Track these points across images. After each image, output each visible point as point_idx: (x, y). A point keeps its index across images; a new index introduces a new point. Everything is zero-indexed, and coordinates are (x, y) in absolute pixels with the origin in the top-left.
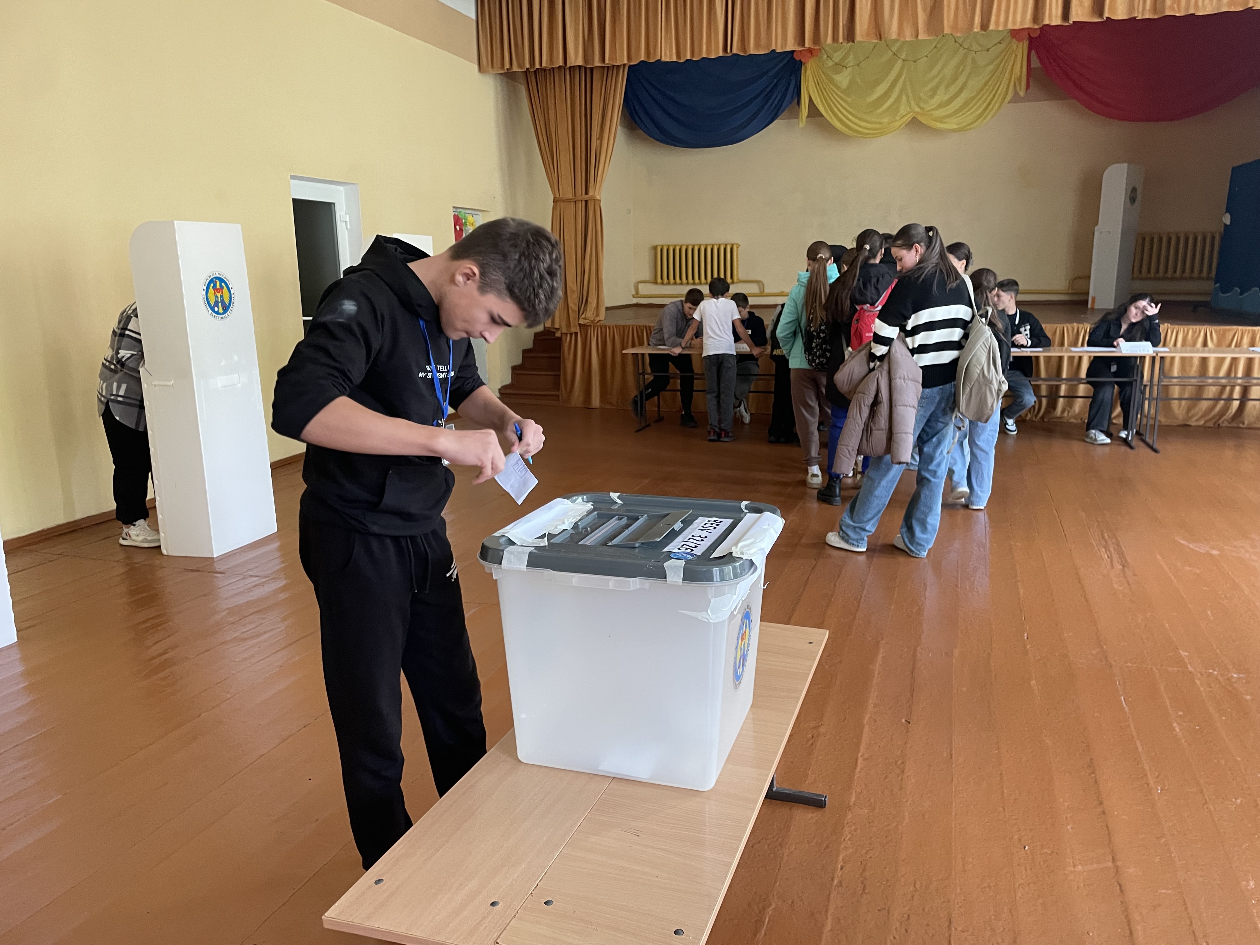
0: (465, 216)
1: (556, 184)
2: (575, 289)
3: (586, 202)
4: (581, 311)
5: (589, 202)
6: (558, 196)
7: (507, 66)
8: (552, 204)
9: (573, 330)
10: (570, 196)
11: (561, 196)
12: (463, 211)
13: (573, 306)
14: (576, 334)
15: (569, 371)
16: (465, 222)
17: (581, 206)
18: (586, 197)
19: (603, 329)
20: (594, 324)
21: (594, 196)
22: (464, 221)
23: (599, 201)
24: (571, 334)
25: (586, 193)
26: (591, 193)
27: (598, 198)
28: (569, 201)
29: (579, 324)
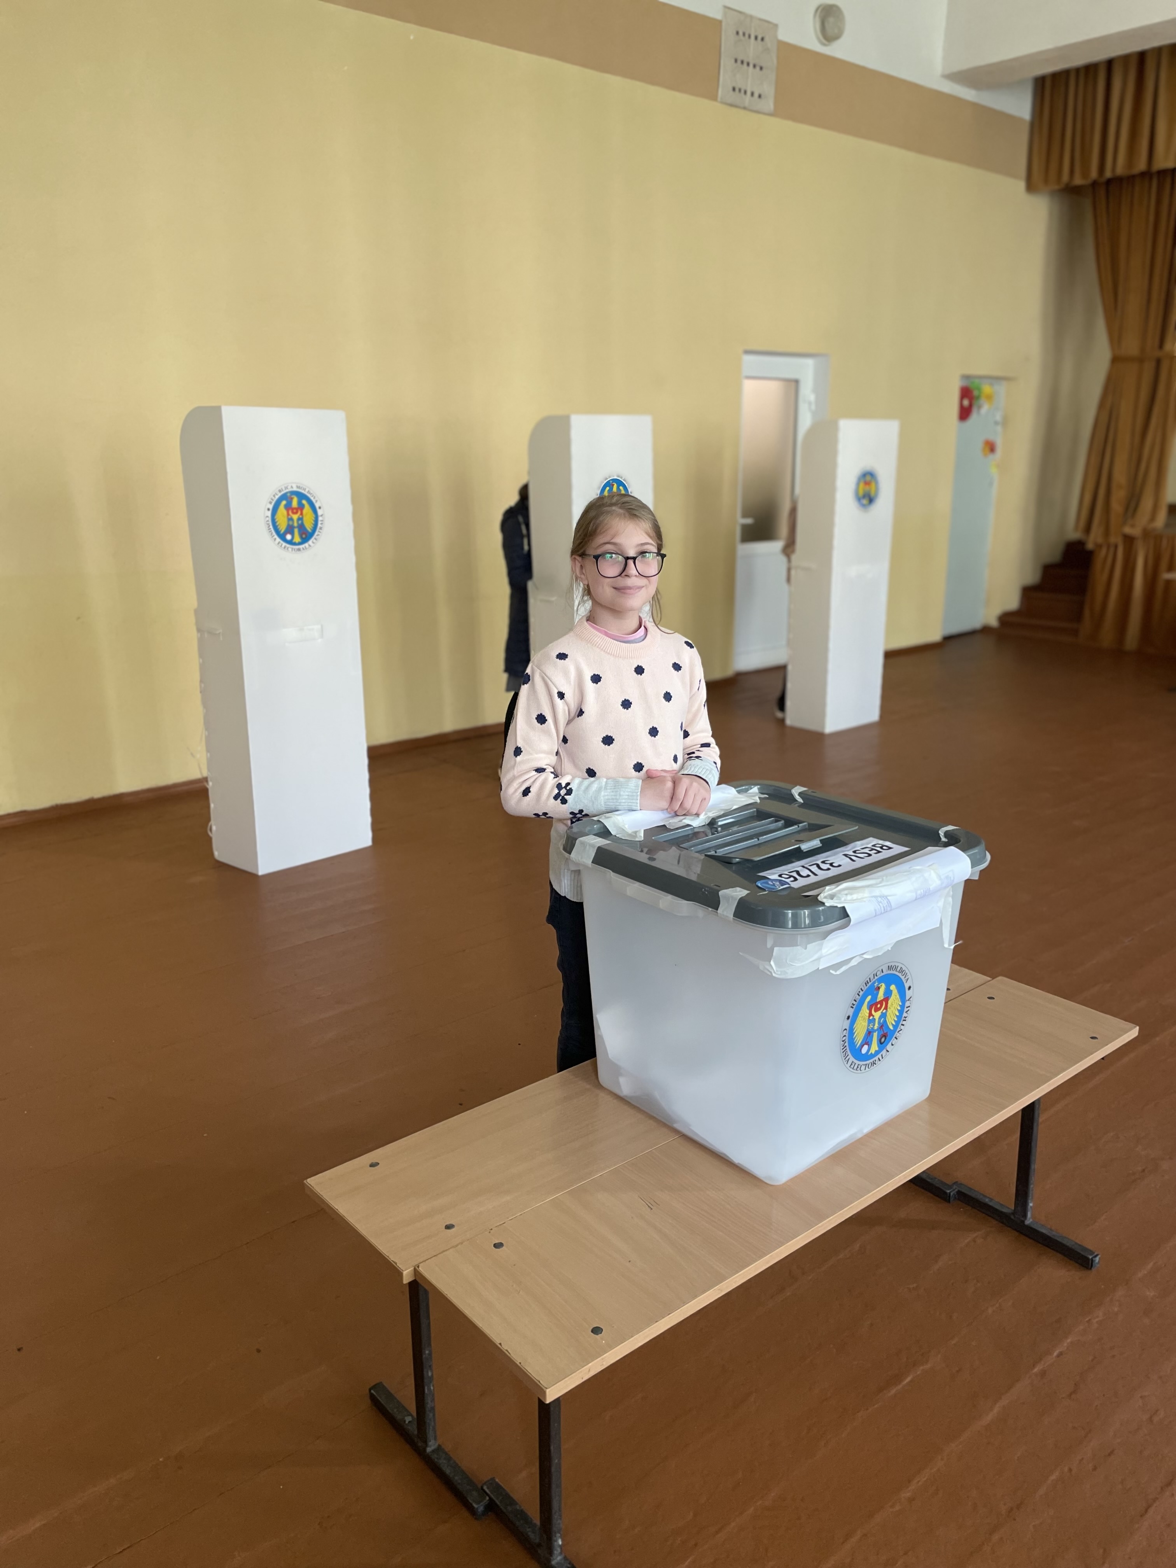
0: (979, 386)
3: (1159, 360)
4: (1128, 517)
5: (1163, 361)
6: (1117, 353)
7: (1065, 178)
8: (1108, 364)
9: (1113, 540)
10: (1135, 354)
11: (1123, 353)
12: (978, 380)
13: (1117, 507)
14: (1116, 547)
15: (1099, 597)
16: (978, 395)
17: (1149, 366)
18: (1157, 354)
19: (1158, 542)
20: (1146, 534)
22: (977, 393)
24: (1109, 546)
25: (1160, 349)
28: (1132, 359)
29: (1123, 534)
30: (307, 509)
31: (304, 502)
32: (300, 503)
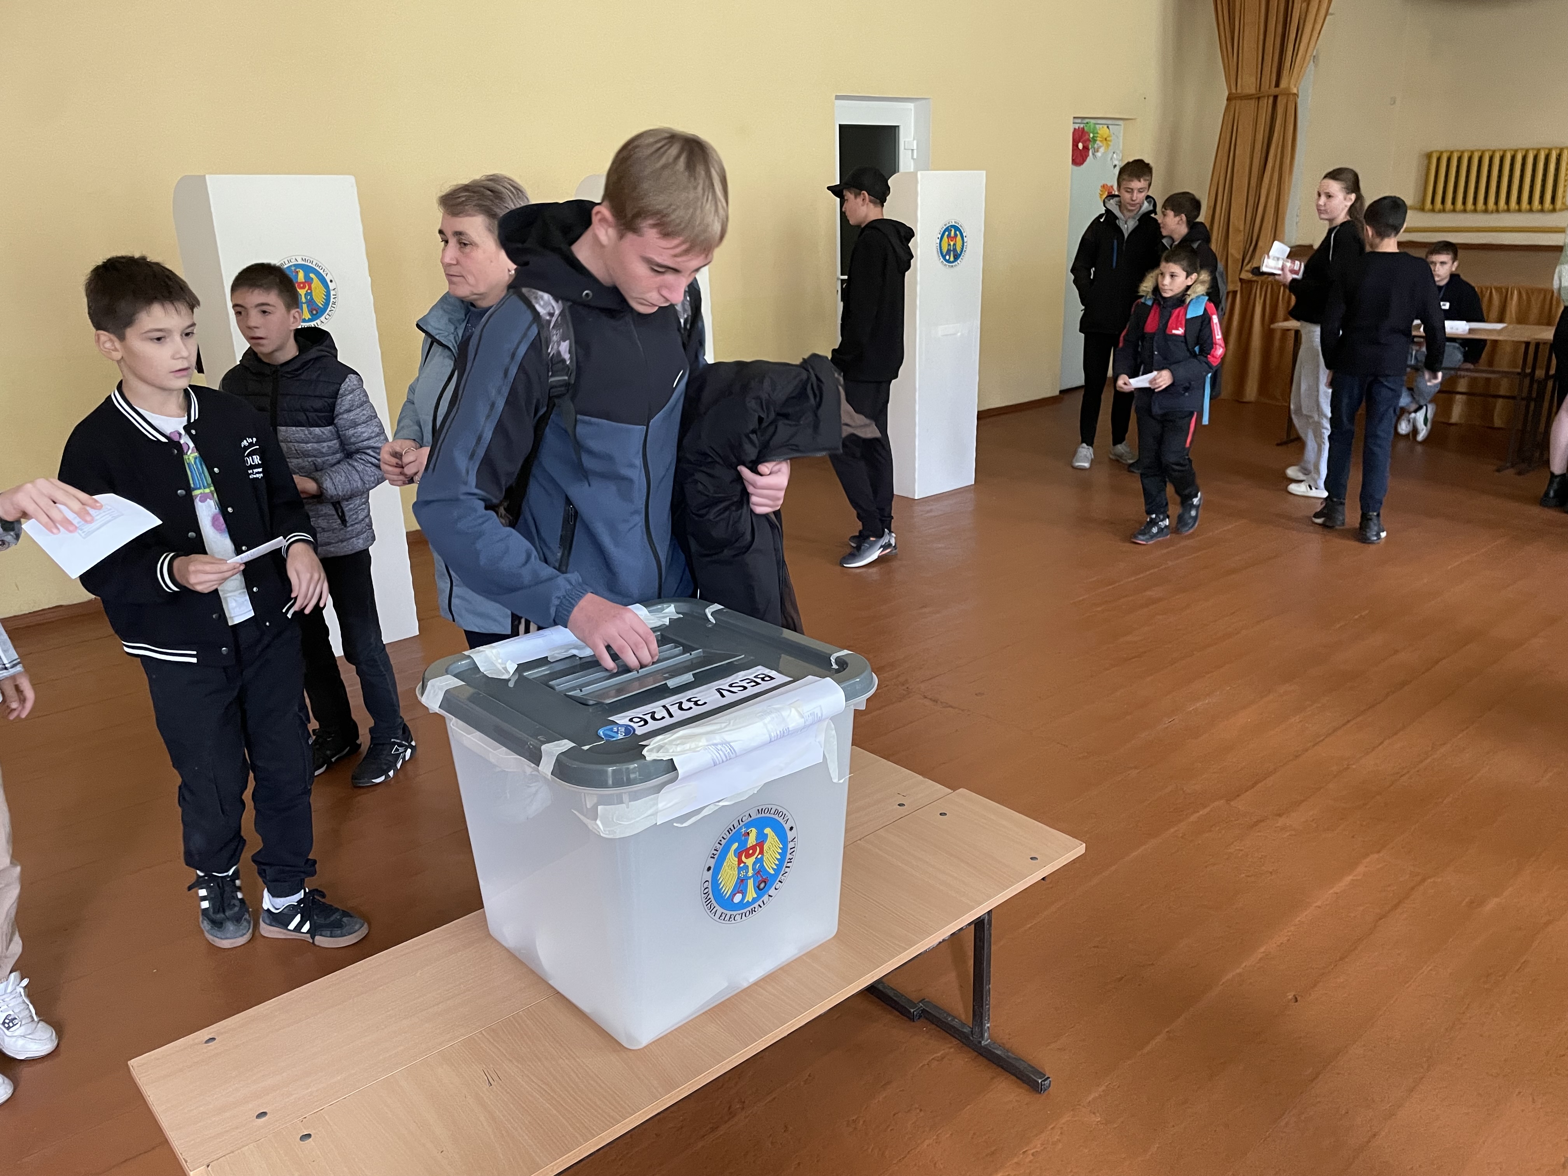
0: (1095, 127)
1: (1233, 73)
2: (1242, 228)
3: (1276, 98)
4: (1246, 261)
5: (1279, 98)
6: (1234, 91)
8: (1225, 102)
10: (1253, 91)
11: (1239, 91)
12: (1093, 121)
13: (1234, 252)
16: (1093, 137)
17: (1266, 104)
18: (1274, 91)
19: (1275, 287)
21: (1288, 88)
22: (1091, 135)
23: (1296, 95)
25: (1277, 85)
26: (1283, 84)
27: (1295, 91)
28: (1248, 97)
29: (1241, 280)
30: (316, 282)
31: (312, 275)
32: (306, 276)
